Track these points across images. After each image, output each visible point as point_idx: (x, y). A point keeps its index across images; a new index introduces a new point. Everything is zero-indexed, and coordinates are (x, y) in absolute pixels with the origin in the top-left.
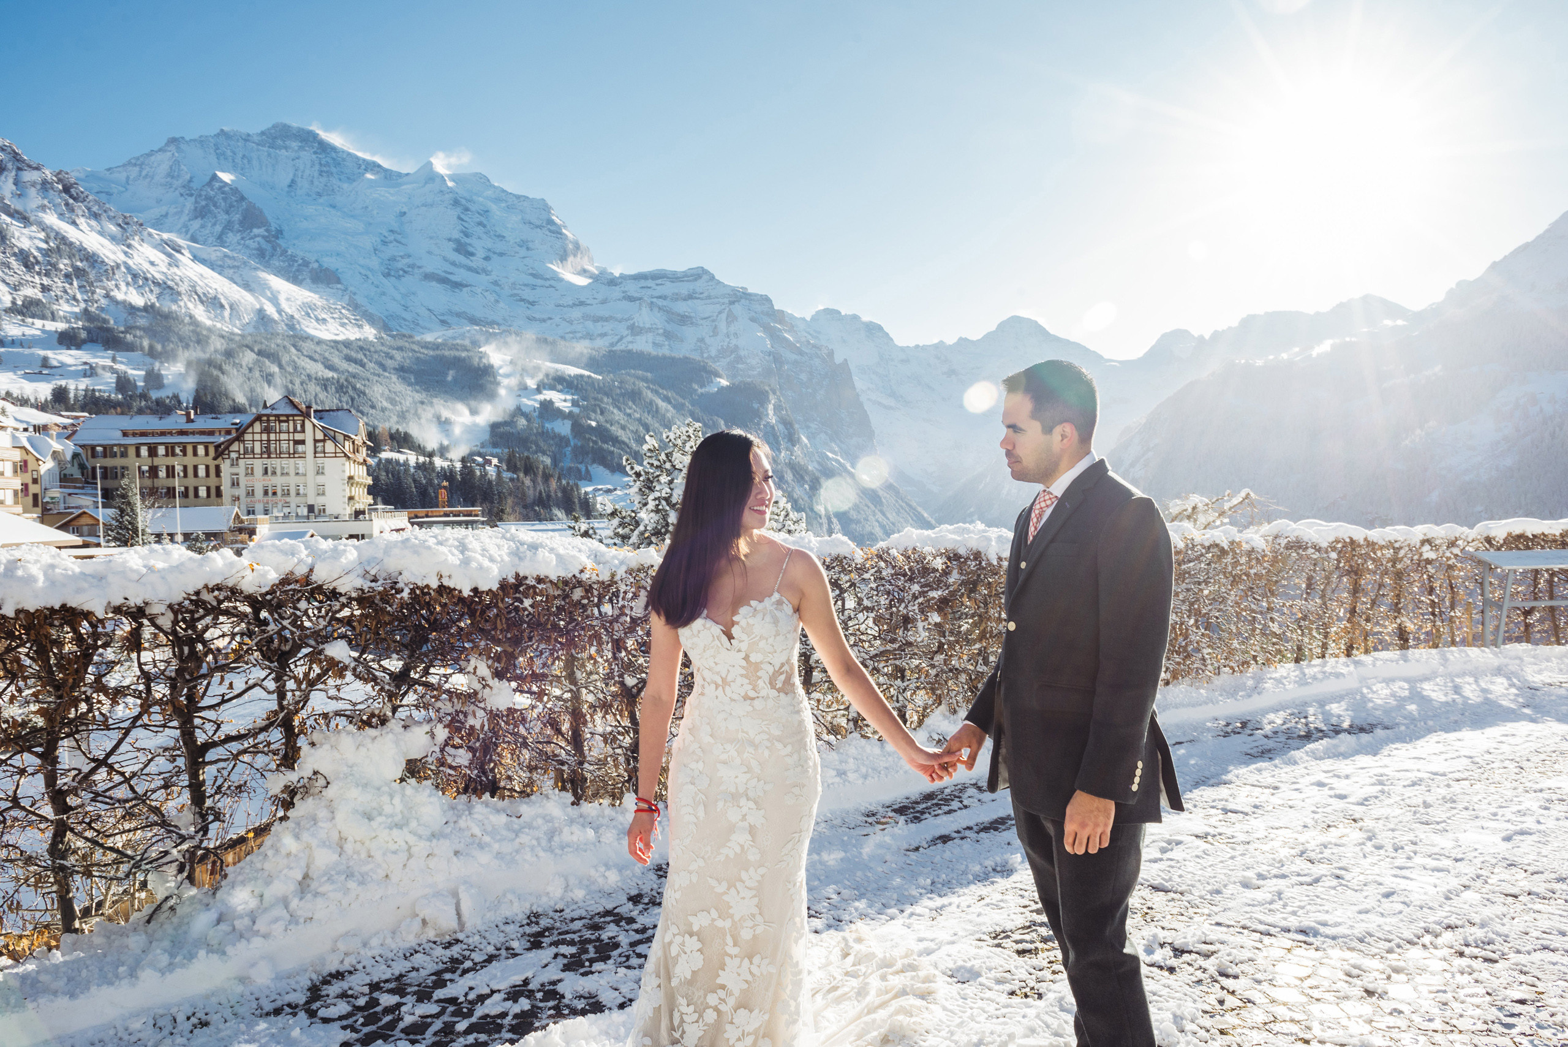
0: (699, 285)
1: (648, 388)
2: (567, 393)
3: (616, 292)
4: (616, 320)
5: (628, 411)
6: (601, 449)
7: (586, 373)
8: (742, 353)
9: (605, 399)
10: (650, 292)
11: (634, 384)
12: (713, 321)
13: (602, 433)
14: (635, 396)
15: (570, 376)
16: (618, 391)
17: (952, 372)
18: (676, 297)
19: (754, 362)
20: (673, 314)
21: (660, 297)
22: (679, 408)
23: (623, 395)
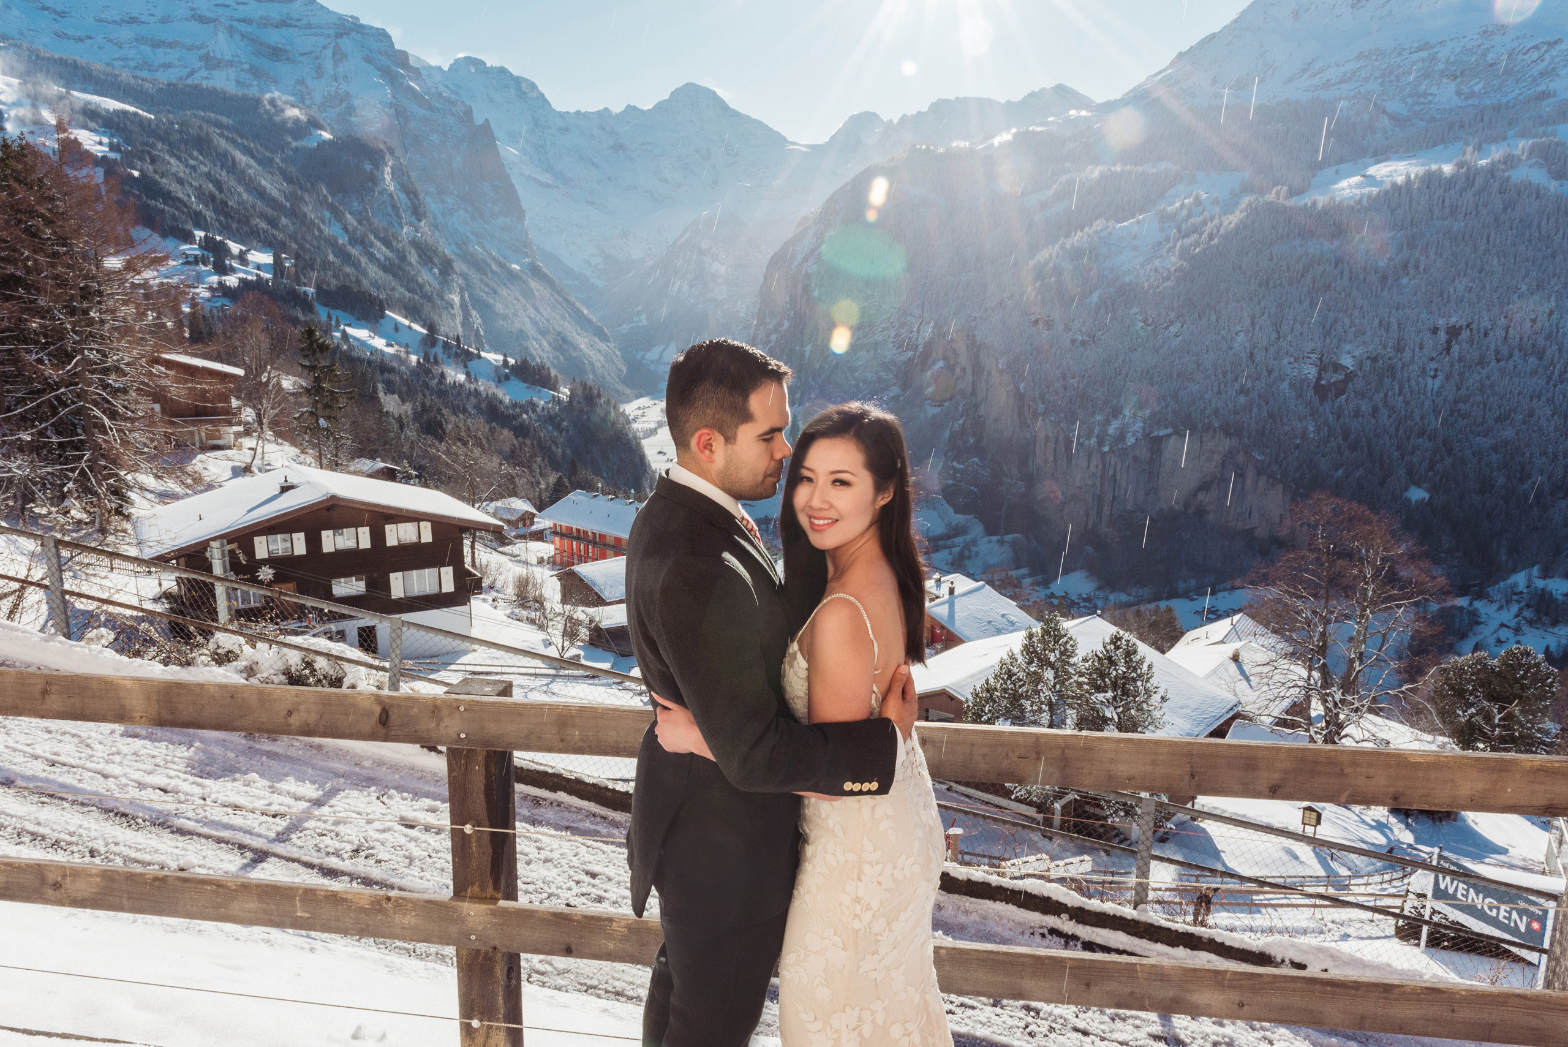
0: (296, 9)
1: (222, 135)
2: (104, 134)
4: (184, 46)
5: (192, 162)
7: (132, 109)
8: (356, 103)
9: (160, 145)
10: (227, 10)
11: (200, 128)
12: (317, 58)
13: (148, 186)
14: (201, 143)
15: (107, 111)
16: (178, 136)
17: (618, 147)
19: (371, 115)
20: (261, 44)
21: (243, 20)
22: (266, 163)
23: (186, 142)
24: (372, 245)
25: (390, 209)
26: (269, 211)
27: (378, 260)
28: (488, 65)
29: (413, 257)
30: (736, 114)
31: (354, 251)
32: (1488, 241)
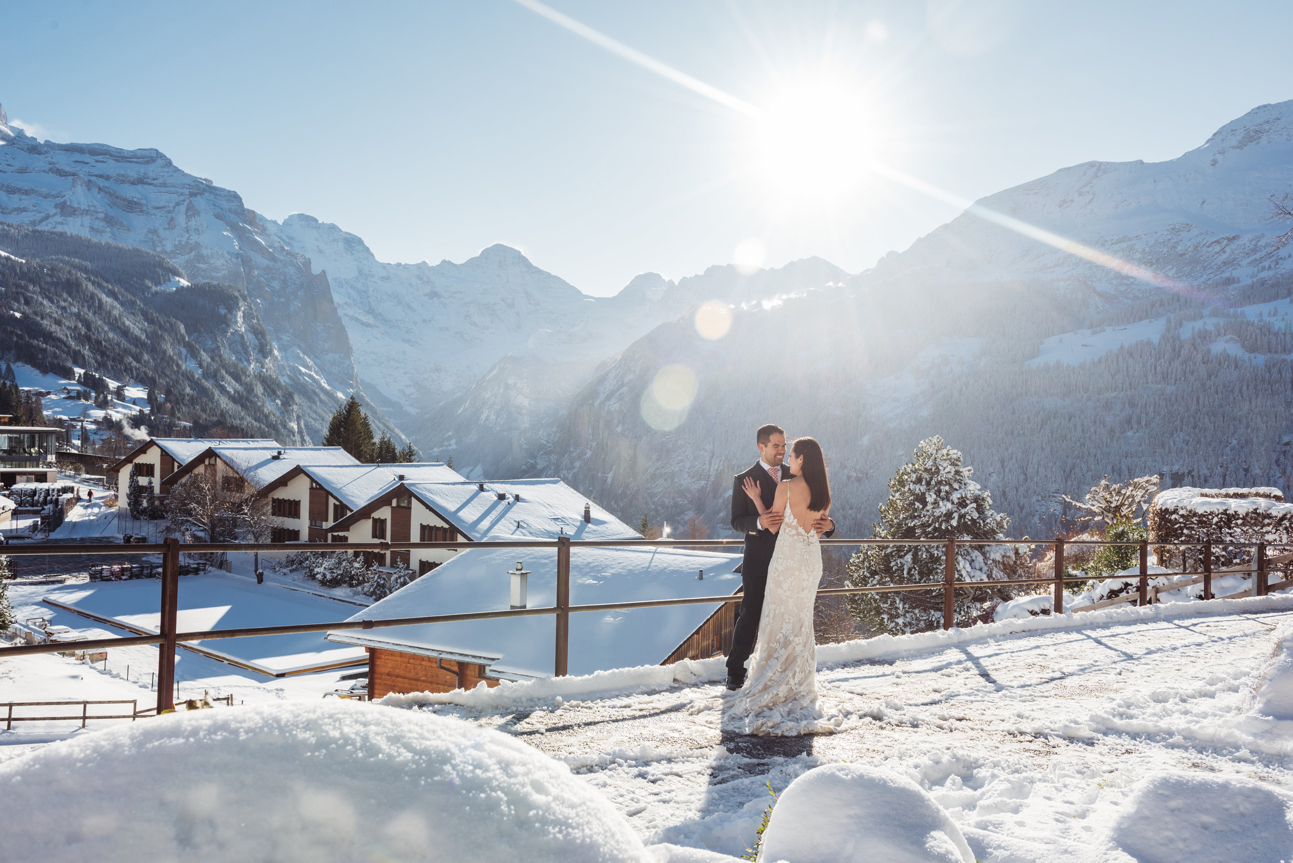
0: (152, 170)
1: (88, 279)
3: (40, 162)
4: (40, 194)
5: (63, 304)
6: (29, 346)
8: (205, 252)
9: (32, 288)
10: (86, 168)
11: (69, 272)
12: (169, 212)
14: (72, 287)
16: (49, 279)
17: (433, 295)
18: (122, 180)
19: (219, 263)
20: (117, 197)
21: (101, 176)
22: (128, 305)
23: (56, 285)
24: (223, 379)
25: (239, 347)
26: (133, 349)
27: (228, 393)
28: (320, 222)
29: (259, 389)
30: (538, 271)
31: (208, 384)
32: (1198, 402)
